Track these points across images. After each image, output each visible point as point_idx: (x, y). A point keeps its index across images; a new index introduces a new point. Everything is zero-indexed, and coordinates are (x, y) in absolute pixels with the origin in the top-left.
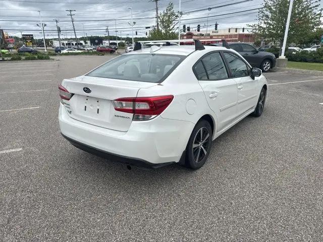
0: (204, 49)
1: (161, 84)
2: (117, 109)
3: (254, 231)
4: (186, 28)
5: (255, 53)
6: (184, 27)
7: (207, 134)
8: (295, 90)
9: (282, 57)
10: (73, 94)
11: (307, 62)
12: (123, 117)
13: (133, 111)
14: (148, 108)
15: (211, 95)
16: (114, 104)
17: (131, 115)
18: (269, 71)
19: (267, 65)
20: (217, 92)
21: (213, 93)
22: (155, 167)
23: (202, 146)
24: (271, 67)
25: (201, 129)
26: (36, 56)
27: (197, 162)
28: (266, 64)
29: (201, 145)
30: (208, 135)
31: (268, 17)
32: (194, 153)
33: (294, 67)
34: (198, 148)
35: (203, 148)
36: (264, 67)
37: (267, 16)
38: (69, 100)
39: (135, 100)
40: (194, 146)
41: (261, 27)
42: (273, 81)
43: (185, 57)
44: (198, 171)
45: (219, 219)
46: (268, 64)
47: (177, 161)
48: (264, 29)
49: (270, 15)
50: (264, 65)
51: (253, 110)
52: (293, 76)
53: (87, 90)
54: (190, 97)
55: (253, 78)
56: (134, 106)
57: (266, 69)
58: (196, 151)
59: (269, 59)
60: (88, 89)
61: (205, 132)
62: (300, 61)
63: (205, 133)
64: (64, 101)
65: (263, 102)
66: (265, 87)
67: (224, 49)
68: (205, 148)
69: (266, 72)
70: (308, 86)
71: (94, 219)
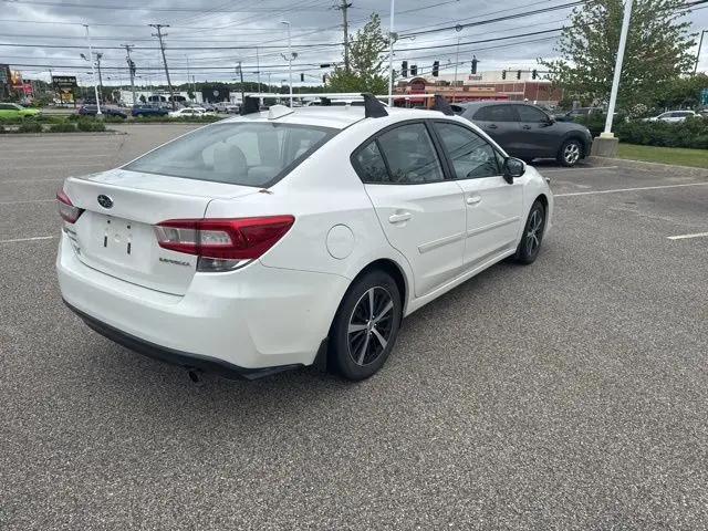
0: (386, 114)
1: (269, 190)
2: (163, 246)
3: (450, 521)
4: (409, 67)
5: (546, 125)
6: (405, 65)
7: (386, 303)
8: (622, 207)
9: (607, 134)
10: (81, 211)
11: (664, 145)
12: (176, 262)
13: (197, 250)
14: (230, 243)
15: (393, 217)
16: (158, 234)
17: (192, 259)
18: (578, 164)
19: (573, 153)
20: (408, 211)
21: (399, 212)
22: (251, 377)
23: (373, 329)
24: (582, 156)
25: (371, 291)
26: (76, 125)
27: (360, 363)
28: (569, 149)
29: (371, 327)
30: (390, 305)
31: (583, 48)
32: (353, 344)
33: (631, 156)
34: (362, 334)
35: (375, 332)
36: (567, 154)
37: (580, 45)
38: (74, 222)
39: (199, 225)
40: (352, 328)
41: (566, 68)
42: (581, 186)
43: (338, 131)
44: (365, 384)
45: (380, 493)
46: (575, 149)
47: (308, 362)
48: (573, 71)
49: (586, 43)
50: (567, 151)
51: (512, 250)
52: (627, 175)
53: (105, 201)
54: (339, 221)
55: (509, 181)
56: (198, 239)
57: (570, 159)
58: (358, 339)
59: (577, 138)
60: (106, 198)
61: (380, 297)
62: (650, 144)
63: (381, 300)
64: (68, 224)
65: (539, 233)
66: (542, 200)
67: (439, 115)
68: (382, 333)
69: (570, 166)
70: (652, 199)
71: (100, 492)
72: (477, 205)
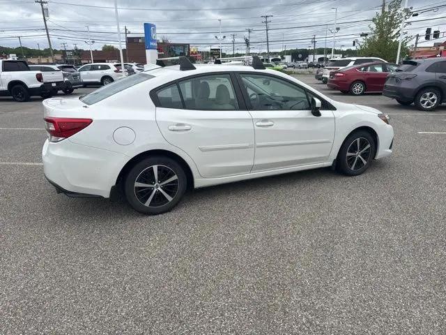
0: (195, 68)
1: (88, 106)
7: (170, 176)
14: (53, 129)
15: (173, 127)
20: (189, 125)
21: (179, 125)
23: (159, 188)
25: (155, 168)
27: (147, 205)
29: (157, 188)
30: (175, 177)
32: (140, 194)
34: (149, 189)
35: (162, 191)
40: (137, 184)
43: (152, 77)
47: (106, 195)
54: (123, 125)
61: (164, 172)
67: (251, 69)
68: (168, 193)
72: (270, 128)
